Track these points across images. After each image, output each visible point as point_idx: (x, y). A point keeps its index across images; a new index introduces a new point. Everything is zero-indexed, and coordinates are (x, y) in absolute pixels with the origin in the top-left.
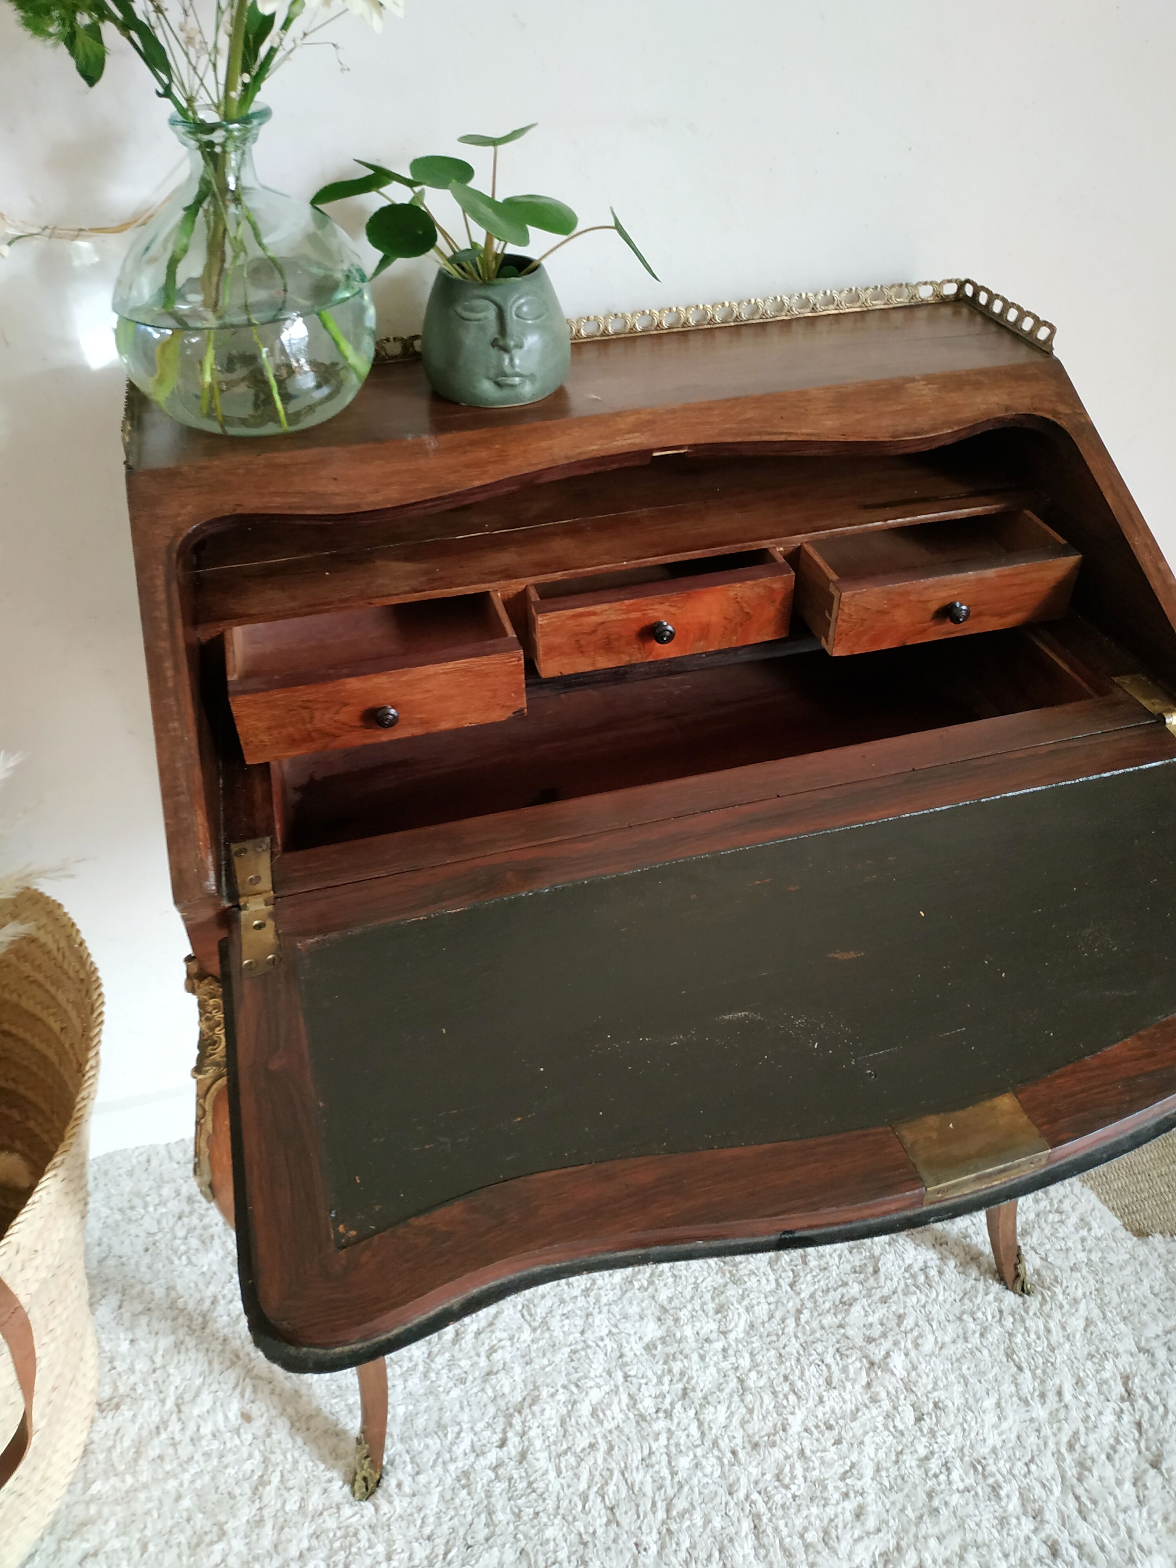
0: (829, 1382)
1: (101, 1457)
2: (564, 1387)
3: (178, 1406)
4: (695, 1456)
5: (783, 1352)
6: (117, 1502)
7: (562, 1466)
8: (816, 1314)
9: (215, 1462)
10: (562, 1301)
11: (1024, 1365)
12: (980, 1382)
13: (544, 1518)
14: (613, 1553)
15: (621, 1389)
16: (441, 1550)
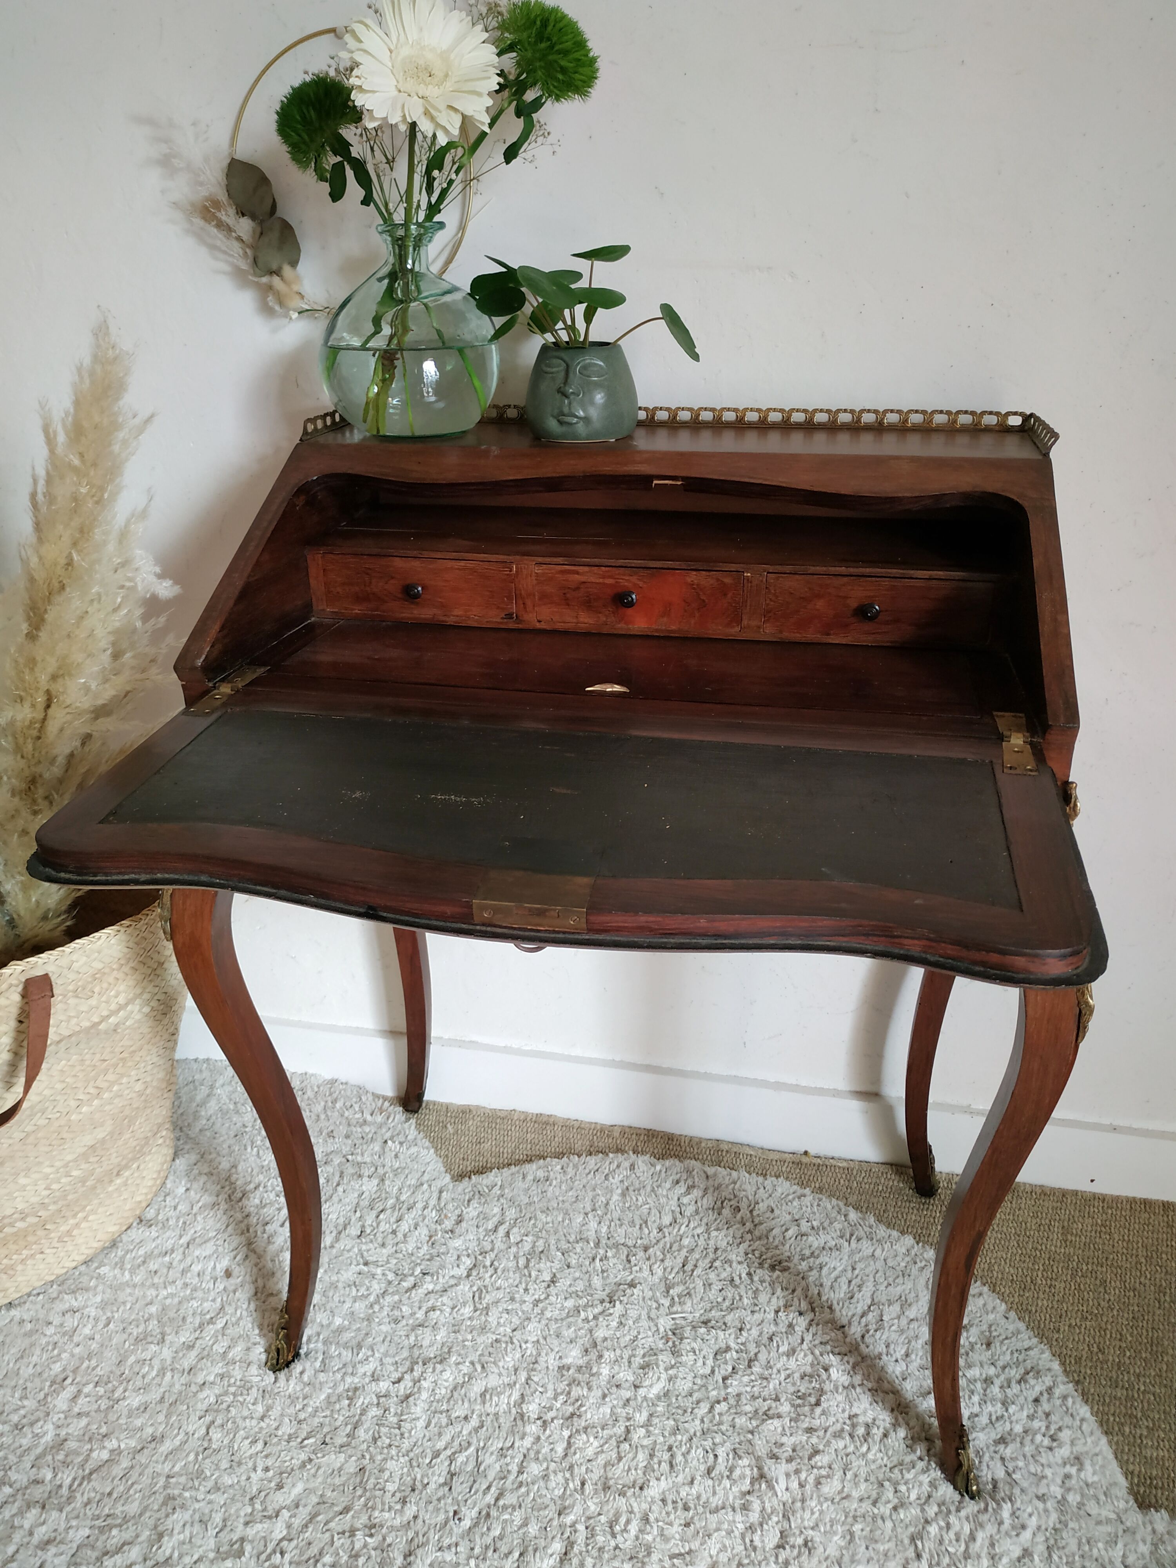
0: (709, 1471)
1: (120, 1253)
2: (472, 1363)
3: (188, 1244)
4: (547, 1468)
5: (681, 1426)
6: (111, 1287)
7: (433, 1422)
8: (733, 1411)
9: (188, 1292)
10: (512, 1299)
11: (925, 1556)
12: (867, 1548)
13: (393, 1452)
14: (430, 1508)
15: (518, 1386)
16: (303, 1435)
